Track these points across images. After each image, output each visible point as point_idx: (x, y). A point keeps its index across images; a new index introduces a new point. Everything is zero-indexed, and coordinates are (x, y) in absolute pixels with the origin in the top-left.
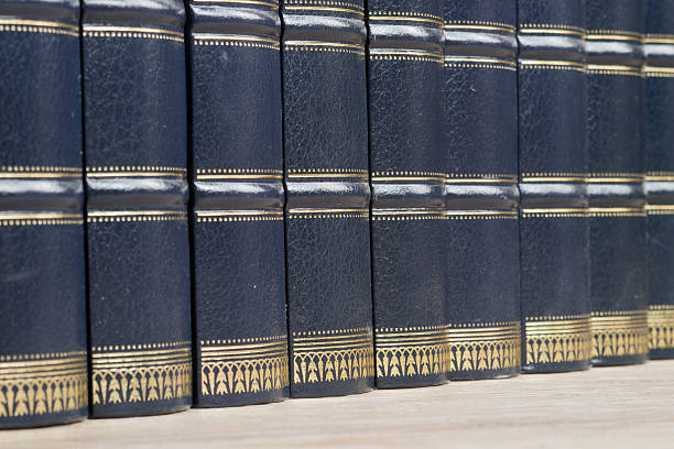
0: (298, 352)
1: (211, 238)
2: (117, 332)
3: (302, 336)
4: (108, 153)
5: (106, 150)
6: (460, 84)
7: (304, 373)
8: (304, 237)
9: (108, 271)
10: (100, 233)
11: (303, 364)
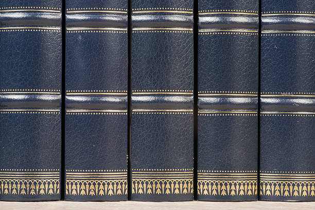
0: (134, 178)
3: (136, 171)
6: (269, 45)
7: (136, 189)
8: (139, 123)
11: (136, 184)
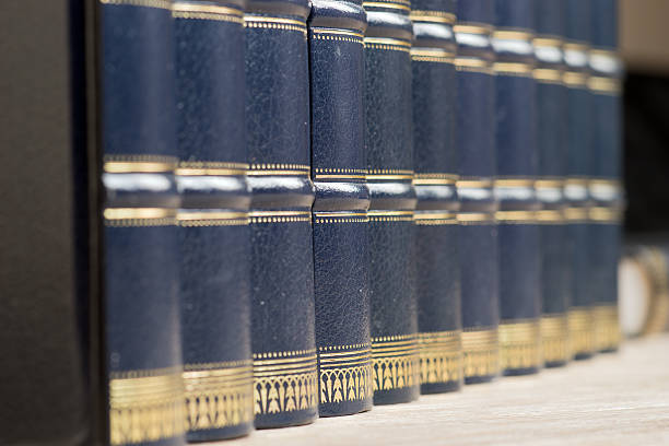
1: (327, 240)
2: (275, 338)
4: (266, 150)
5: (264, 146)
8: (379, 239)
9: (267, 274)
10: (259, 234)
